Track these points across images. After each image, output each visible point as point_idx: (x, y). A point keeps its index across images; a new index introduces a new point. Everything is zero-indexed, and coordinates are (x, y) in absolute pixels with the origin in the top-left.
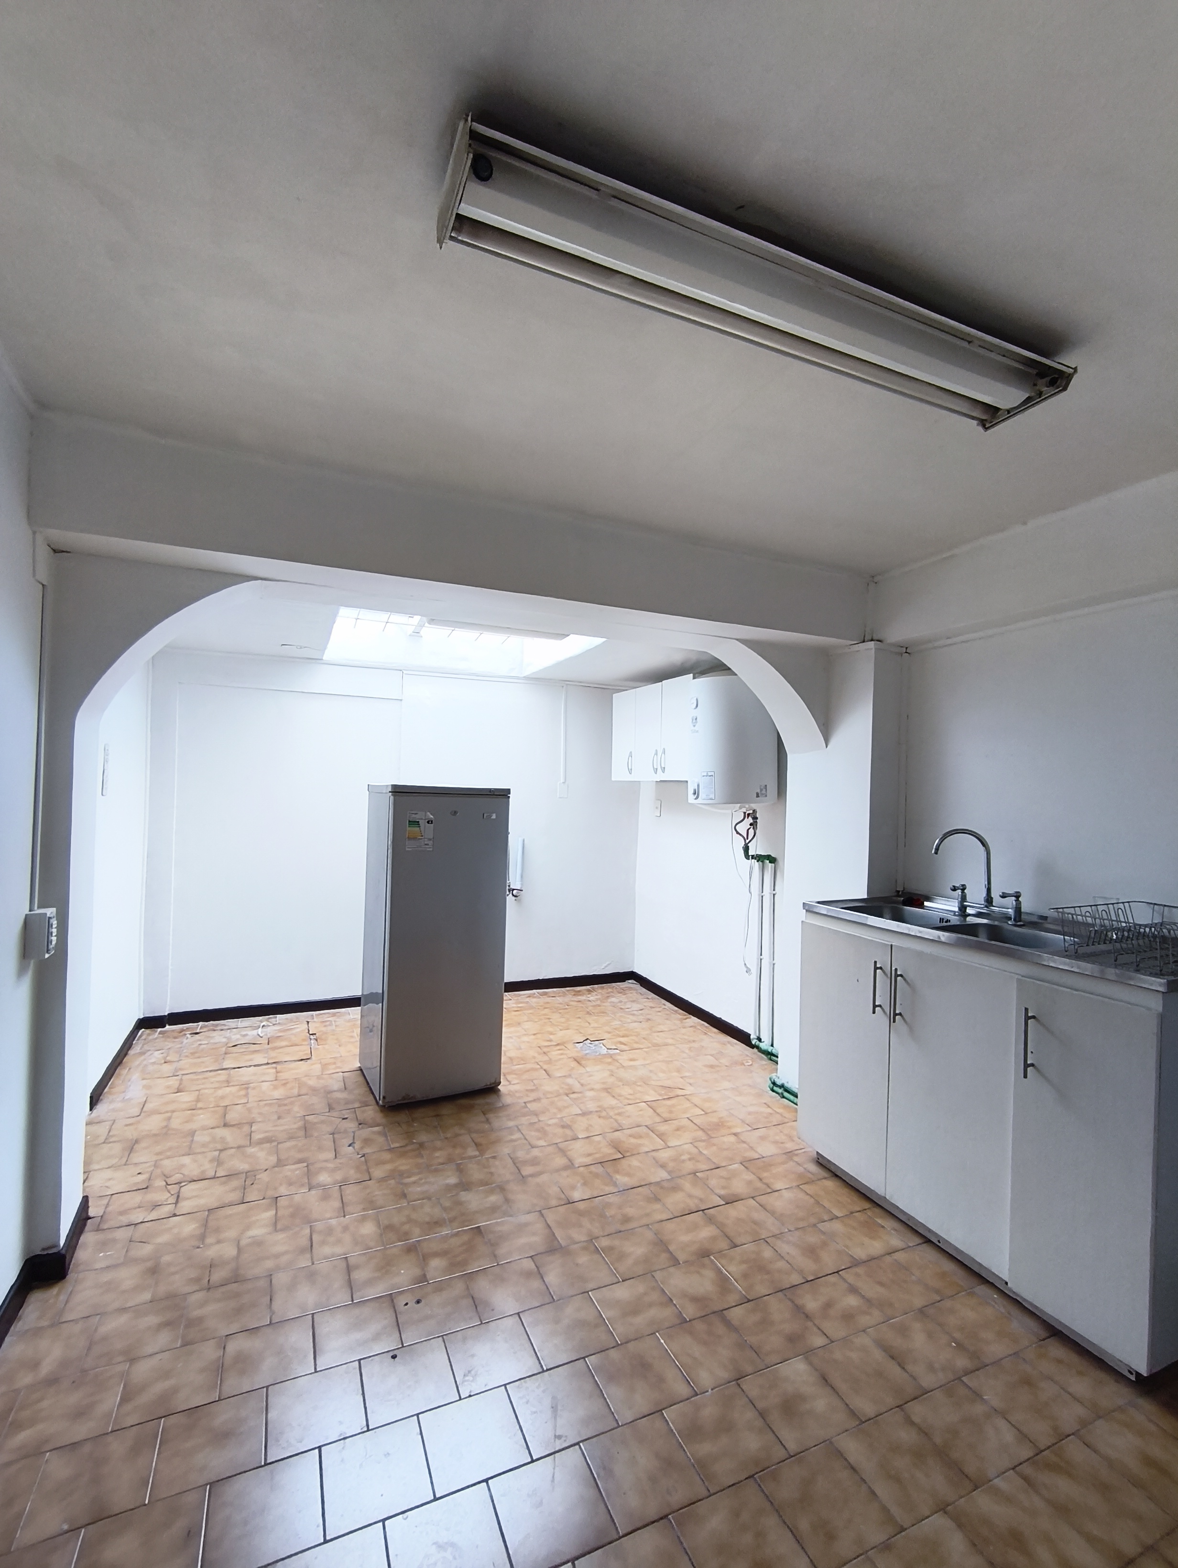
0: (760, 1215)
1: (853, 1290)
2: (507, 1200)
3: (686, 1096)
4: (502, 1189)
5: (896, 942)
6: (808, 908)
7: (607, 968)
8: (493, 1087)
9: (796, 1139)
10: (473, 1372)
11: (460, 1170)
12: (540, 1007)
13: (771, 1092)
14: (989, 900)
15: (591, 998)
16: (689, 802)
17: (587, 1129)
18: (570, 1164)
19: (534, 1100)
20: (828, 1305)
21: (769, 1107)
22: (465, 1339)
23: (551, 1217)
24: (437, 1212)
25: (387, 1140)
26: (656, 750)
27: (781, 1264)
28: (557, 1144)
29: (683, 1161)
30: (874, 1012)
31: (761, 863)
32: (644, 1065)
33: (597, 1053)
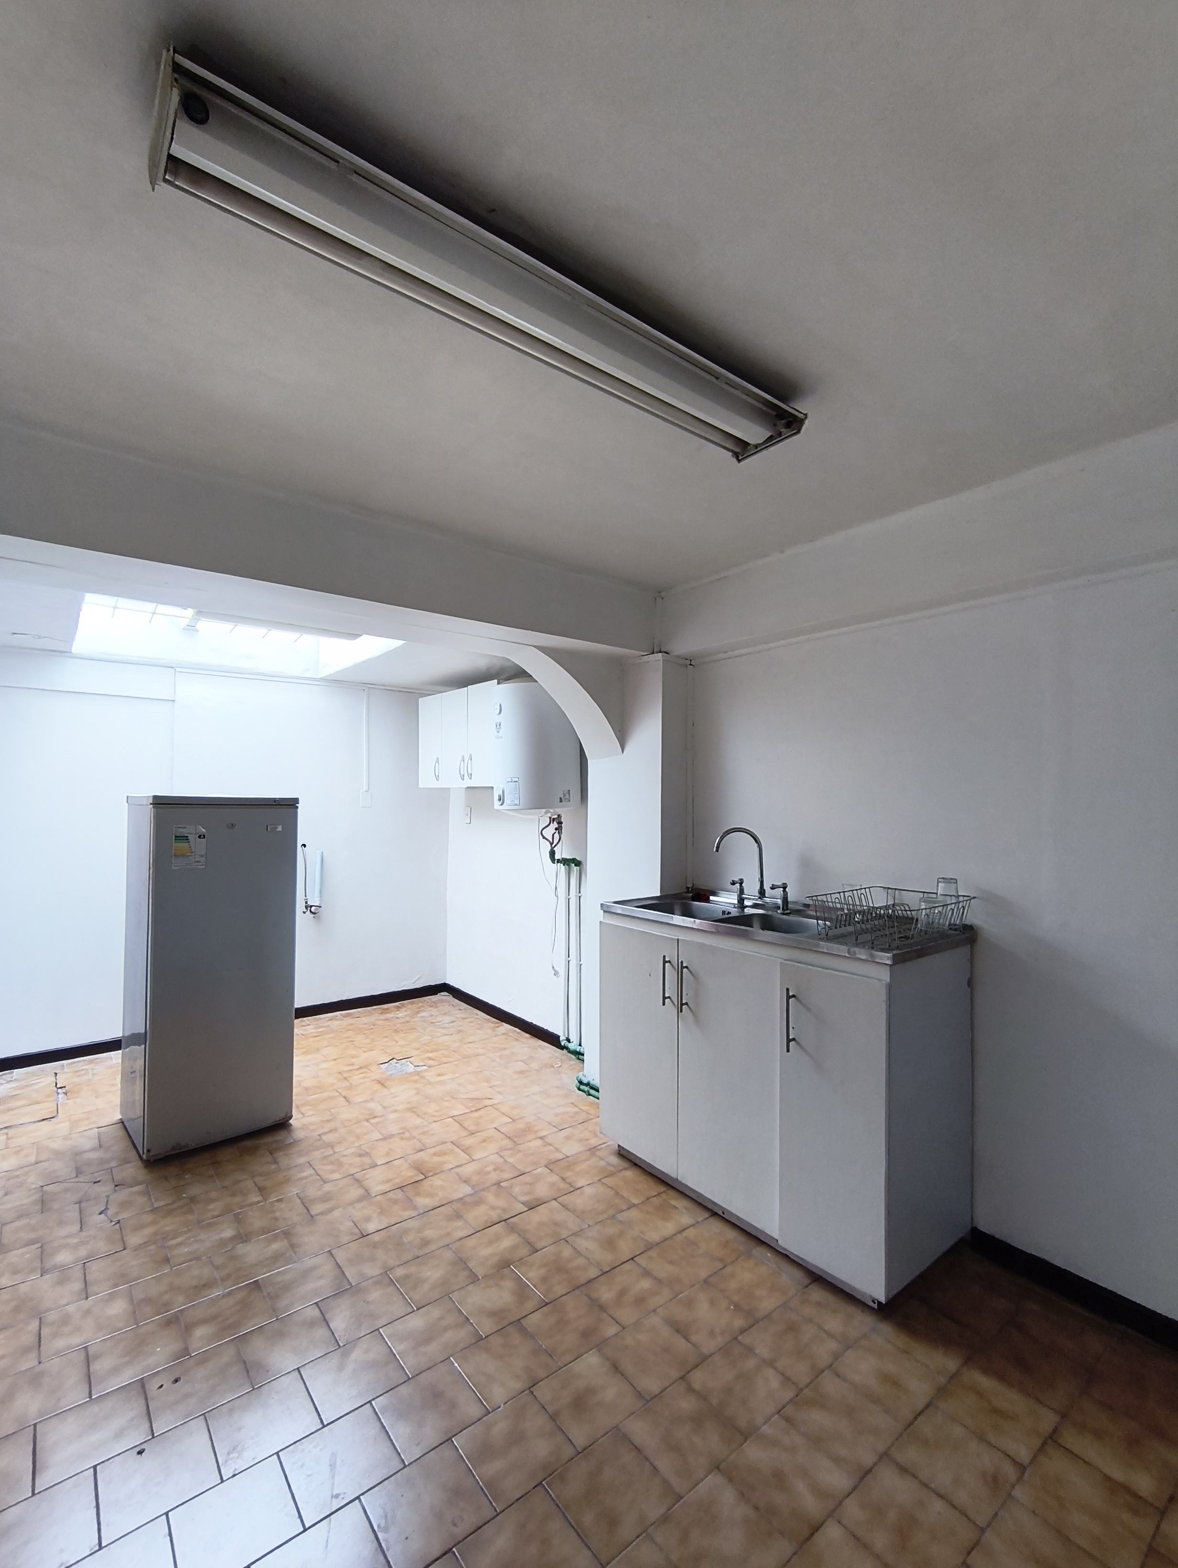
0: (562, 1216)
1: (646, 1273)
2: (293, 1246)
3: (494, 1106)
4: (287, 1234)
5: (682, 936)
6: (606, 910)
7: (417, 982)
8: (282, 1123)
9: (599, 1134)
10: (239, 1447)
11: (238, 1220)
12: (342, 1030)
13: (578, 1091)
14: (762, 893)
15: (400, 1015)
16: (495, 808)
17: (388, 1154)
18: (366, 1194)
19: (330, 1131)
20: (622, 1293)
21: (576, 1106)
22: (231, 1411)
23: (341, 1256)
24: (207, 1272)
25: (150, 1199)
26: (463, 756)
27: (580, 1261)
28: (352, 1175)
29: (489, 1173)
30: (664, 1004)
31: (567, 866)
32: (452, 1079)
33: (403, 1071)
